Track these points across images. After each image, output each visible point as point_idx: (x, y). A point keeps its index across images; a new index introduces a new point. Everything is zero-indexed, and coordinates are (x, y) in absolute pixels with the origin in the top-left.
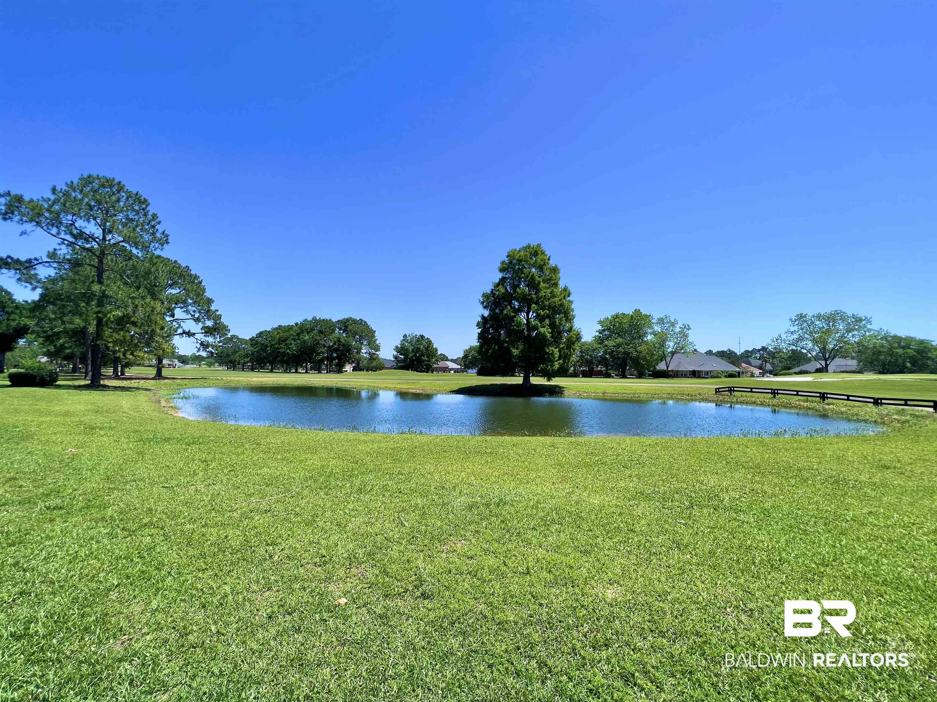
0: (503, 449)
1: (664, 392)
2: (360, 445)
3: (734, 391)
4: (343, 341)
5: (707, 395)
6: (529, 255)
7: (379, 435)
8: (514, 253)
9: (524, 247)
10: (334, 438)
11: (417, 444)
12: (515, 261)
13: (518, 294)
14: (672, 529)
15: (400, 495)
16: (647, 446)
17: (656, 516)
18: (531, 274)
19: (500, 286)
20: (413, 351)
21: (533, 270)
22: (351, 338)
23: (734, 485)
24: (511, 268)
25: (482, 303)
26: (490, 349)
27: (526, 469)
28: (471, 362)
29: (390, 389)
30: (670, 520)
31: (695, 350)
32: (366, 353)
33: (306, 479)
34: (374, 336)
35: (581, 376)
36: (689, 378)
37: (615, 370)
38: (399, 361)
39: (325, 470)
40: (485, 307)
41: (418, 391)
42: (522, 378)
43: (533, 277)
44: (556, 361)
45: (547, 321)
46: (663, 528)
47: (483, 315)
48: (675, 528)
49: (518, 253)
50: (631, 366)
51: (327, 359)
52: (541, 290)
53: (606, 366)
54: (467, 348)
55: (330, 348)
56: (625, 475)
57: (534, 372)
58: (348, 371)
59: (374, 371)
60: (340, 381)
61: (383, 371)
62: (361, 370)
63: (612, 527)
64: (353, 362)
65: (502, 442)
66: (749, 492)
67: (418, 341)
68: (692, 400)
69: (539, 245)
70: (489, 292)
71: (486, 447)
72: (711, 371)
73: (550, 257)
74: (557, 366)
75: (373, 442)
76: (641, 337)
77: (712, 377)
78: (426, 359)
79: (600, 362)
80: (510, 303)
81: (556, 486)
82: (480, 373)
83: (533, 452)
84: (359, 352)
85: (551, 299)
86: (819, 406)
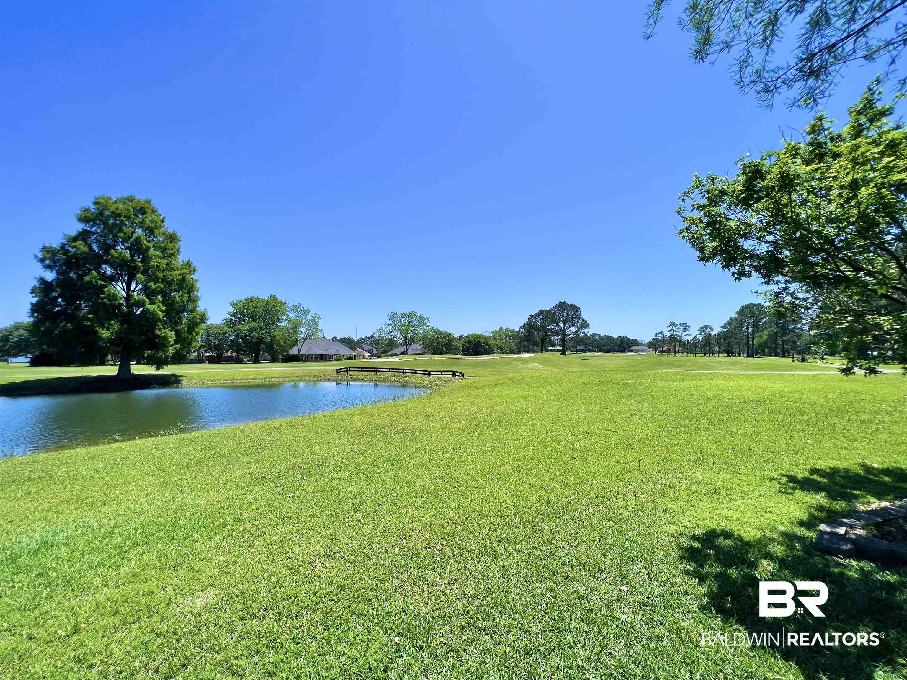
1: (295, 375)
3: (350, 371)
5: (329, 376)
8: (107, 202)
17: (267, 497)
19: (80, 242)
21: (139, 230)
24: (100, 220)
26: (57, 327)
35: (207, 362)
36: (317, 361)
37: (248, 355)
45: (159, 297)
46: (272, 507)
49: (114, 203)
50: (264, 352)
52: (152, 258)
53: (238, 351)
72: (334, 355)
73: (164, 218)
76: (275, 322)
77: (336, 360)
79: (231, 347)
82: (36, 363)
85: (167, 271)
86: (401, 379)
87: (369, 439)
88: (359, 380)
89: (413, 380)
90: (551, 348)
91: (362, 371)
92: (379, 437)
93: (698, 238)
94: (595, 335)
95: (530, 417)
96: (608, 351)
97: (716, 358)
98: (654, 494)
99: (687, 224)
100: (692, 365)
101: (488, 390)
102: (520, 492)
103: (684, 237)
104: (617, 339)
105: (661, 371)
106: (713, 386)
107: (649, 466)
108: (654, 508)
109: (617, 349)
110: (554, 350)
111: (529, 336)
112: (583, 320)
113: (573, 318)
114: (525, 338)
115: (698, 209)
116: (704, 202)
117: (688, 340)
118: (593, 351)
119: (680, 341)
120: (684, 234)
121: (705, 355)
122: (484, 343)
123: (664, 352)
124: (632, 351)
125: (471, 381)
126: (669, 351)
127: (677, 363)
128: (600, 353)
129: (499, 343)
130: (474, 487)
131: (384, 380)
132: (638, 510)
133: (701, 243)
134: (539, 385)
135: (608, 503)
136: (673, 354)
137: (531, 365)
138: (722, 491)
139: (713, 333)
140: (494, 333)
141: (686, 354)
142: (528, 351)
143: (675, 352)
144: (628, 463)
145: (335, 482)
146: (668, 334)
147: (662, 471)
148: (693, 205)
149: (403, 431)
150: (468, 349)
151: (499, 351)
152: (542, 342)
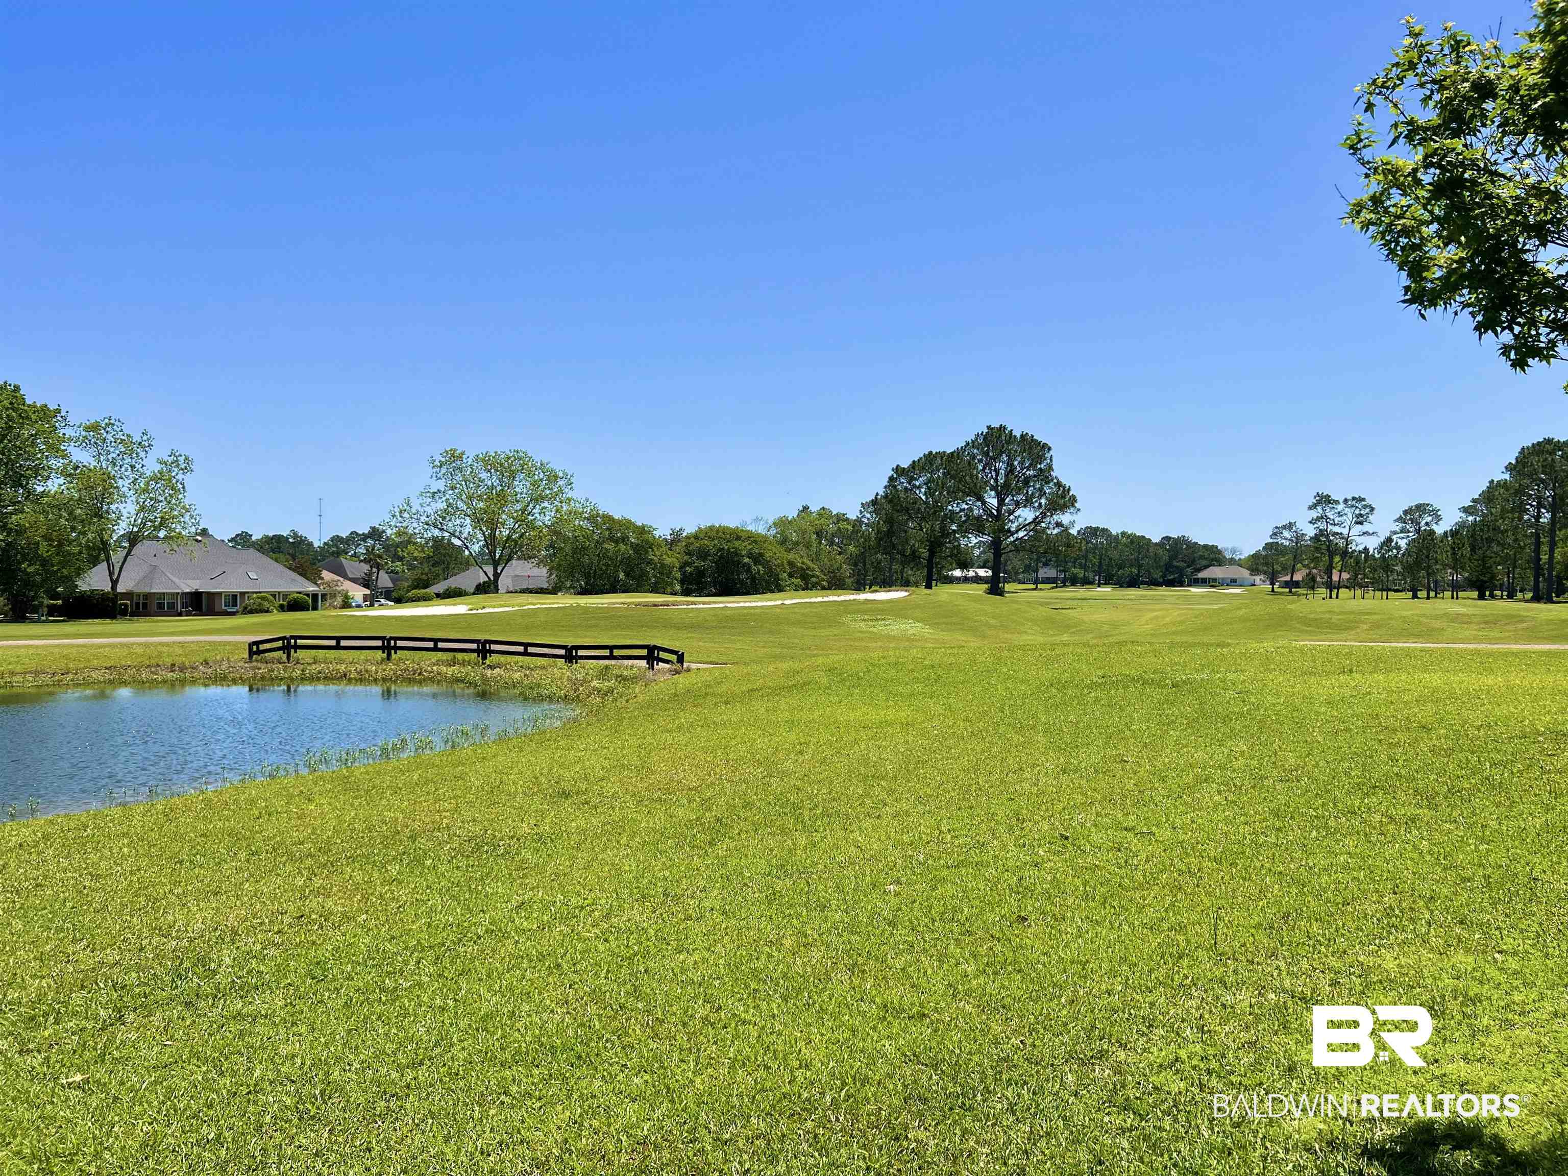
1: (95, 662)
3: (297, 647)
5: (225, 665)
36: (180, 615)
68: (185, 683)
72: (243, 594)
76: (23, 479)
77: (247, 611)
86: (474, 673)
87: (358, 876)
88: (329, 679)
89: (517, 676)
90: (957, 573)
91: (338, 647)
92: (394, 869)
93: (1406, 232)
94: (1094, 532)
95: (891, 792)
96: (1133, 583)
97: (1446, 605)
98: (1258, 1019)
99: (1374, 186)
100: (1376, 626)
101: (760, 707)
102: (854, 1031)
103: (1366, 225)
104: (1161, 545)
105: (1285, 643)
106: (1436, 690)
107: (1245, 936)
108: (1257, 1065)
109: (1157, 575)
110: (966, 579)
111: (890, 533)
112: (1059, 484)
113: (1026, 481)
114: (879, 540)
115: (1409, 138)
116: (1429, 116)
117: (1366, 550)
118: (1086, 582)
119: (1345, 553)
120: (1366, 215)
121: (1415, 596)
122: (750, 555)
123: (1297, 584)
124: (1204, 582)
125: (707, 677)
126: (1311, 583)
127: (1335, 619)
128: (1107, 589)
129: (800, 558)
130: (705, 1020)
131: (415, 678)
132: (1209, 1072)
133: (1415, 247)
134: (919, 687)
135: (1122, 1055)
136: (1323, 591)
137: (897, 627)
138: (1453, 1006)
139: (1440, 529)
140: (782, 524)
141: (1359, 592)
142: (887, 583)
143: (1330, 586)
144: (1181, 928)
145: (234, 1027)
146: (1310, 531)
147: (1283, 951)
148: (1396, 125)
149: (479, 847)
150: (701, 573)
151: (796, 581)
152: (932, 553)
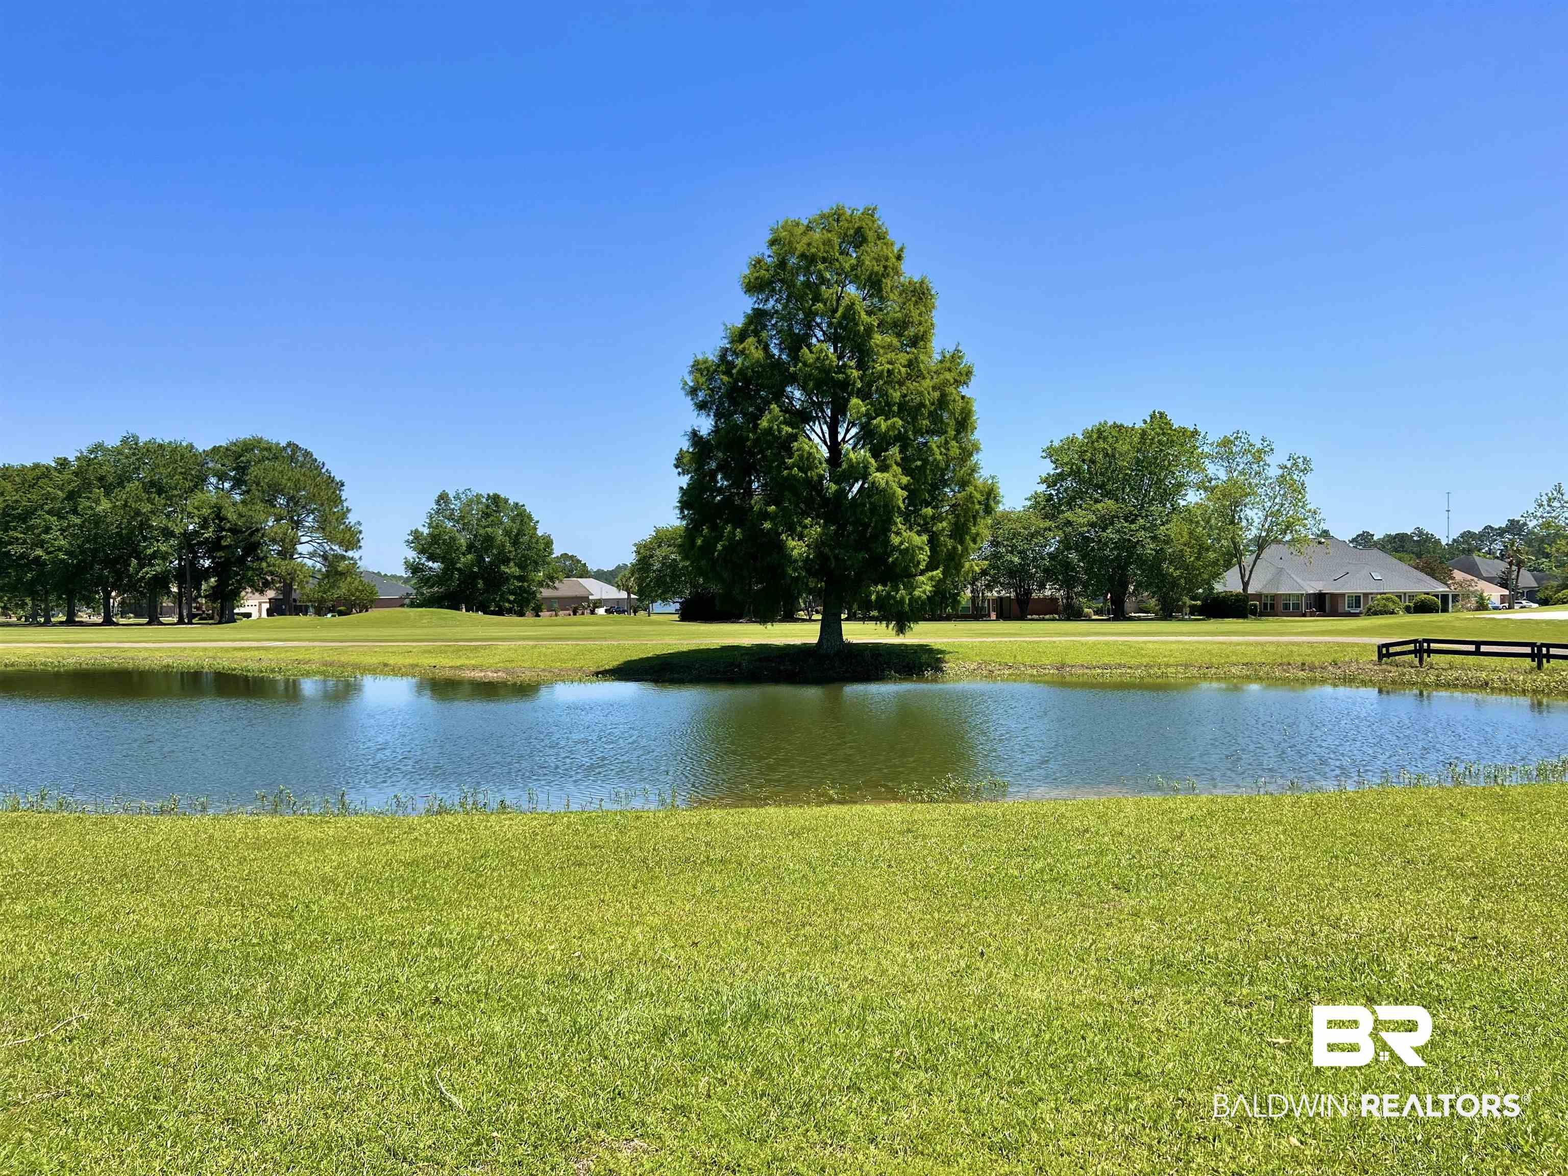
0: (762, 847)
1: (1234, 659)
2: (299, 855)
3: (1430, 651)
4: (231, 515)
5: (1354, 667)
6: (836, 241)
7: (364, 820)
8: (792, 234)
9: (822, 216)
10: (211, 837)
11: (491, 845)
12: (793, 261)
13: (805, 364)
14: (1250, 1063)
15: (437, 1011)
16: (1185, 820)
17: (1207, 1030)
18: (844, 303)
19: (751, 340)
20: (470, 547)
21: (851, 290)
22: (260, 506)
23: (1422, 927)
24: (782, 281)
25: (693, 392)
26: (720, 538)
27: (831, 906)
28: (660, 581)
29: (396, 671)
30: (1245, 1039)
31: (1325, 533)
32: (312, 555)
33: (117, 977)
34: (338, 500)
35: (993, 616)
36: (1304, 615)
37: (1094, 597)
38: (426, 581)
39: (181, 944)
40: (702, 406)
41: (491, 676)
42: (817, 627)
43: (850, 312)
44: (922, 573)
45: (894, 451)
46: (1225, 1060)
47: (695, 434)
48: (1259, 1060)
49: (804, 233)
50: (1139, 586)
51: (180, 575)
52: (878, 354)
53: (1068, 583)
54: (646, 534)
55: (188, 542)
56: (1121, 911)
57: (855, 606)
58: (255, 616)
59: (341, 613)
60: (227, 650)
61: (374, 613)
62: (299, 610)
63: (1082, 1066)
64: (267, 585)
65: (758, 826)
66: (1464, 946)
67: (486, 515)
68: (1313, 681)
69: (870, 213)
70: (712, 357)
71: (707, 844)
72: (1366, 595)
73: (901, 250)
74: (924, 586)
75: (342, 843)
76: (1167, 495)
77: (1372, 612)
78: (516, 571)
79: (1049, 574)
80: (779, 395)
81: (920, 954)
82: (689, 614)
83: (852, 854)
84: (287, 553)
85: (908, 383)
88: (1467, 686)
91: (1477, 653)
